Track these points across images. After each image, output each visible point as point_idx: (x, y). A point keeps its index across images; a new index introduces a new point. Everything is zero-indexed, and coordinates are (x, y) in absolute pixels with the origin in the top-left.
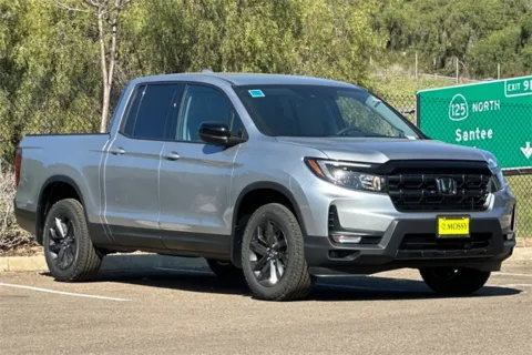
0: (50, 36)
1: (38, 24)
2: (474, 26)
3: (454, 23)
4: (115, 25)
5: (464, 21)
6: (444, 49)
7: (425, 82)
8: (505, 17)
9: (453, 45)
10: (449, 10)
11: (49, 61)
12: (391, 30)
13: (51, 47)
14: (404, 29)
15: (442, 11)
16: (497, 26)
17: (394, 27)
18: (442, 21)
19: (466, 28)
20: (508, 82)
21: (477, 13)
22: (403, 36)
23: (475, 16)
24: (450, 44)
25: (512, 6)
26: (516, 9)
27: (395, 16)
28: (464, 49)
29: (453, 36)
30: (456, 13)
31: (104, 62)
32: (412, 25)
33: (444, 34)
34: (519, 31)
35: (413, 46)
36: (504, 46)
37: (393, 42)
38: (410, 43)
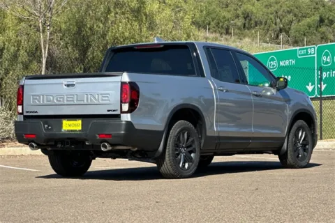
0: (16, 31)
1: (10, 25)
2: (295, 15)
3: (284, 14)
4: (49, 26)
5: (289, 12)
6: (278, 29)
7: (263, 48)
8: (313, 10)
9: (284, 26)
10: (281, 6)
11: (16, 44)
12: (245, 18)
13: (17, 37)
14: (253, 17)
15: (277, 7)
16: (308, 16)
17: (247, 16)
18: (277, 13)
19: (290, 17)
20: (299, 50)
21: (297, 8)
22: (253, 22)
23: (296, 10)
24: (282, 26)
25: (317, 4)
26: (319, 6)
27: (248, 11)
28: (289, 28)
29: (283, 21)
30: (285, 8)
31: (42, 46)
32: (258, 15)
33: (278, 20)
34: (318, 19)
35: (258, 27)
36: (310, 27)
37: (247, 25)
38: (256, 26)
